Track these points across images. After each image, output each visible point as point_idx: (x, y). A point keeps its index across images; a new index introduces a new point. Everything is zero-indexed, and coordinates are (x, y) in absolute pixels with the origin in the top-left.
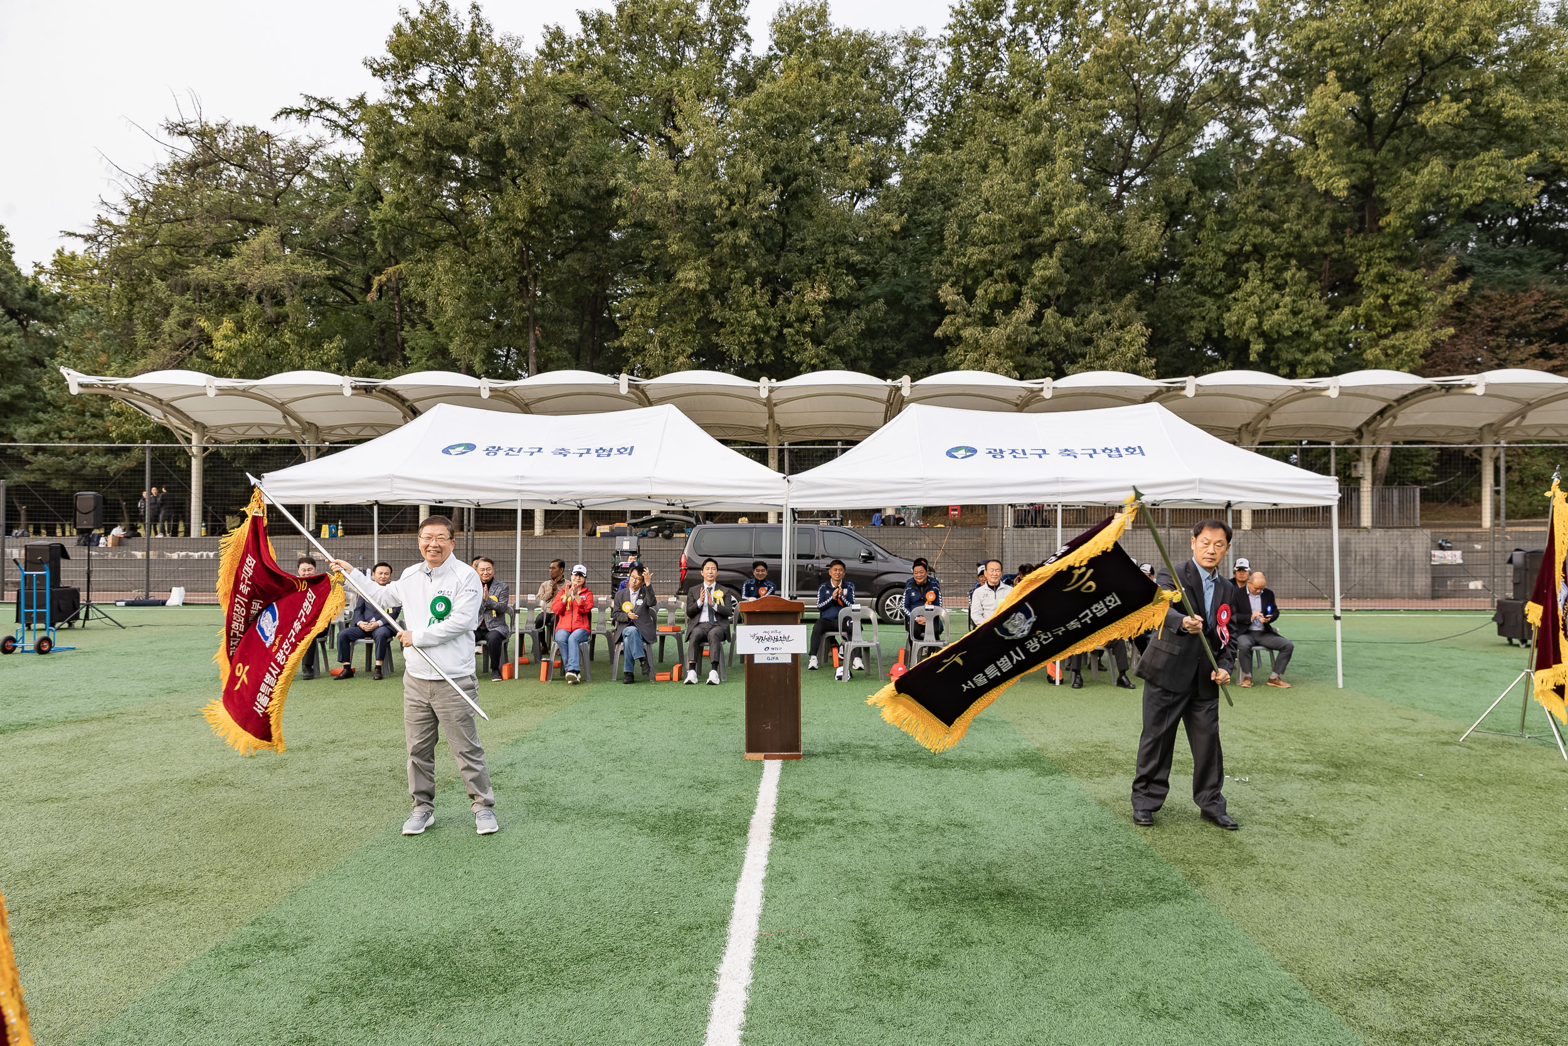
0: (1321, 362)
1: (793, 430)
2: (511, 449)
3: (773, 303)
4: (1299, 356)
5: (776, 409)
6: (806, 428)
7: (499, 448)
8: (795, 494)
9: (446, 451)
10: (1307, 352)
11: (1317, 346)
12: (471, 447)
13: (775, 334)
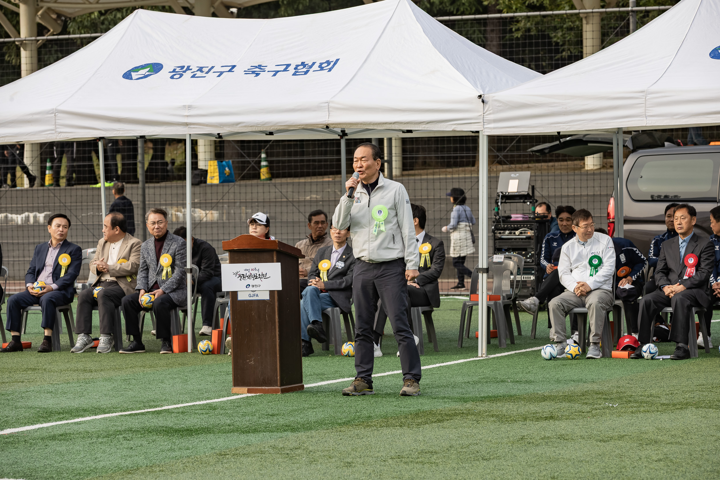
2: (200, 69)
7: (188, 68)
8: (492, 117)
9: (127, 76)
12: (156, 68)
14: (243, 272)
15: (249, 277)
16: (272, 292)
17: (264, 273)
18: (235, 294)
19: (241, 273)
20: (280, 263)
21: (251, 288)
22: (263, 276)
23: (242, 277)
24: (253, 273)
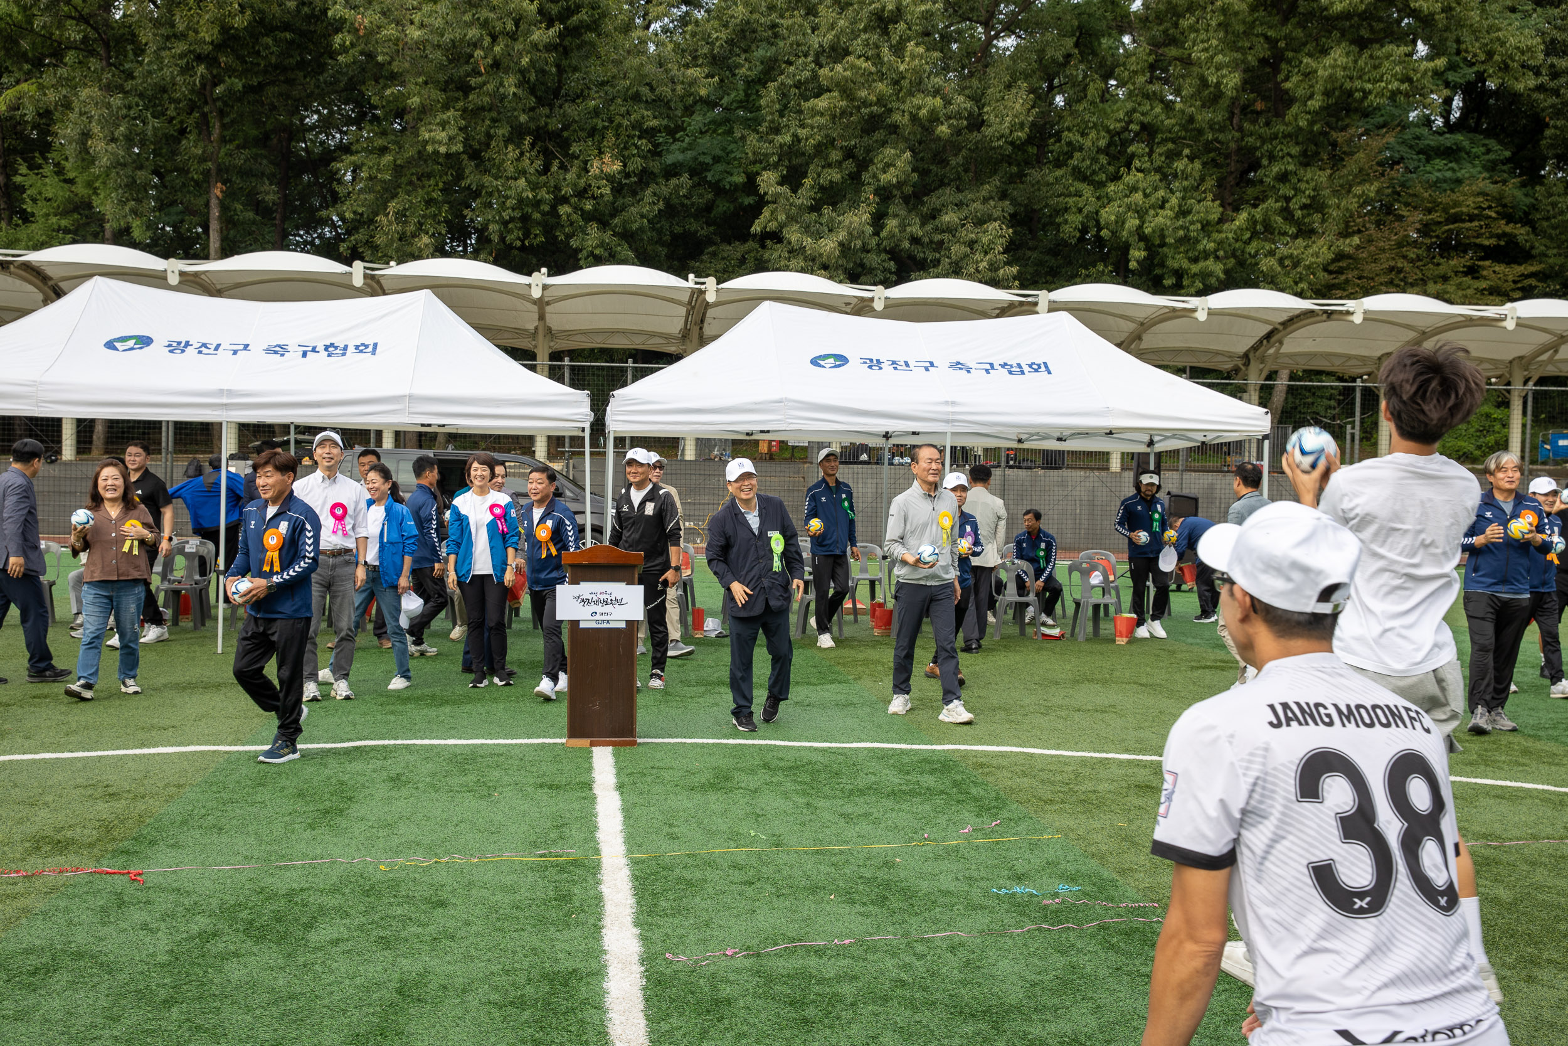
0: (1210, 274)
1: (569, 334)
2: (205, 346)
3: (546, 170)
4: (1185, 264)
5: (548, 309)
6: (585, 333)
9: (110, 345)
10: (1195, 260)
11: (1206, 255)
12: (145, 341)
13: (546, 208)
14: (587, 596)
15: (596, 603)
16: (629, 623)
17: (619, 598)
18: (574, 624)
19: (585, 597)
20: (642, 587)
21: (598, 617)
22: (618, 602)
23: (586, 602)
24: (602, 597)
